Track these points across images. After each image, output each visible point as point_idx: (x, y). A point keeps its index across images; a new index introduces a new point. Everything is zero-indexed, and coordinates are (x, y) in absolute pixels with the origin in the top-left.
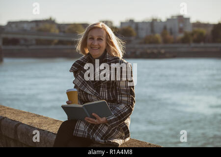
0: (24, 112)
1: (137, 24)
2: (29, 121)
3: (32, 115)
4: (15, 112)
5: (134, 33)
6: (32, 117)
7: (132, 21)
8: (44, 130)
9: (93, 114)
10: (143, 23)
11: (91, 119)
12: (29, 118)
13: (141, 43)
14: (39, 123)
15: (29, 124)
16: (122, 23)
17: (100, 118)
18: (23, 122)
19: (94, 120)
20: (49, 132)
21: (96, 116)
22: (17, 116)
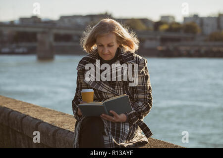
0: (49, 110)
1: (202, 19)
2: (51, 120)
3: (57, 113)
4: (40, 110)
5: (199, 29)
6: (56, 115)
7: (196, 16)
8: (64, 130)
9: (111, 111)
10: (209, 18)
11: (108, 116)
12: (52, 116)
13: (205, 41)
14: (62, 122)
15: (50, 123)
16: (185, 19)
17: (118, 115)
18: (44, 121)
19: (111, 117)
20: (70, 131)
21: (114, 112)
22: (40, 114)
